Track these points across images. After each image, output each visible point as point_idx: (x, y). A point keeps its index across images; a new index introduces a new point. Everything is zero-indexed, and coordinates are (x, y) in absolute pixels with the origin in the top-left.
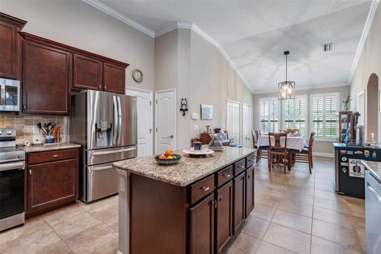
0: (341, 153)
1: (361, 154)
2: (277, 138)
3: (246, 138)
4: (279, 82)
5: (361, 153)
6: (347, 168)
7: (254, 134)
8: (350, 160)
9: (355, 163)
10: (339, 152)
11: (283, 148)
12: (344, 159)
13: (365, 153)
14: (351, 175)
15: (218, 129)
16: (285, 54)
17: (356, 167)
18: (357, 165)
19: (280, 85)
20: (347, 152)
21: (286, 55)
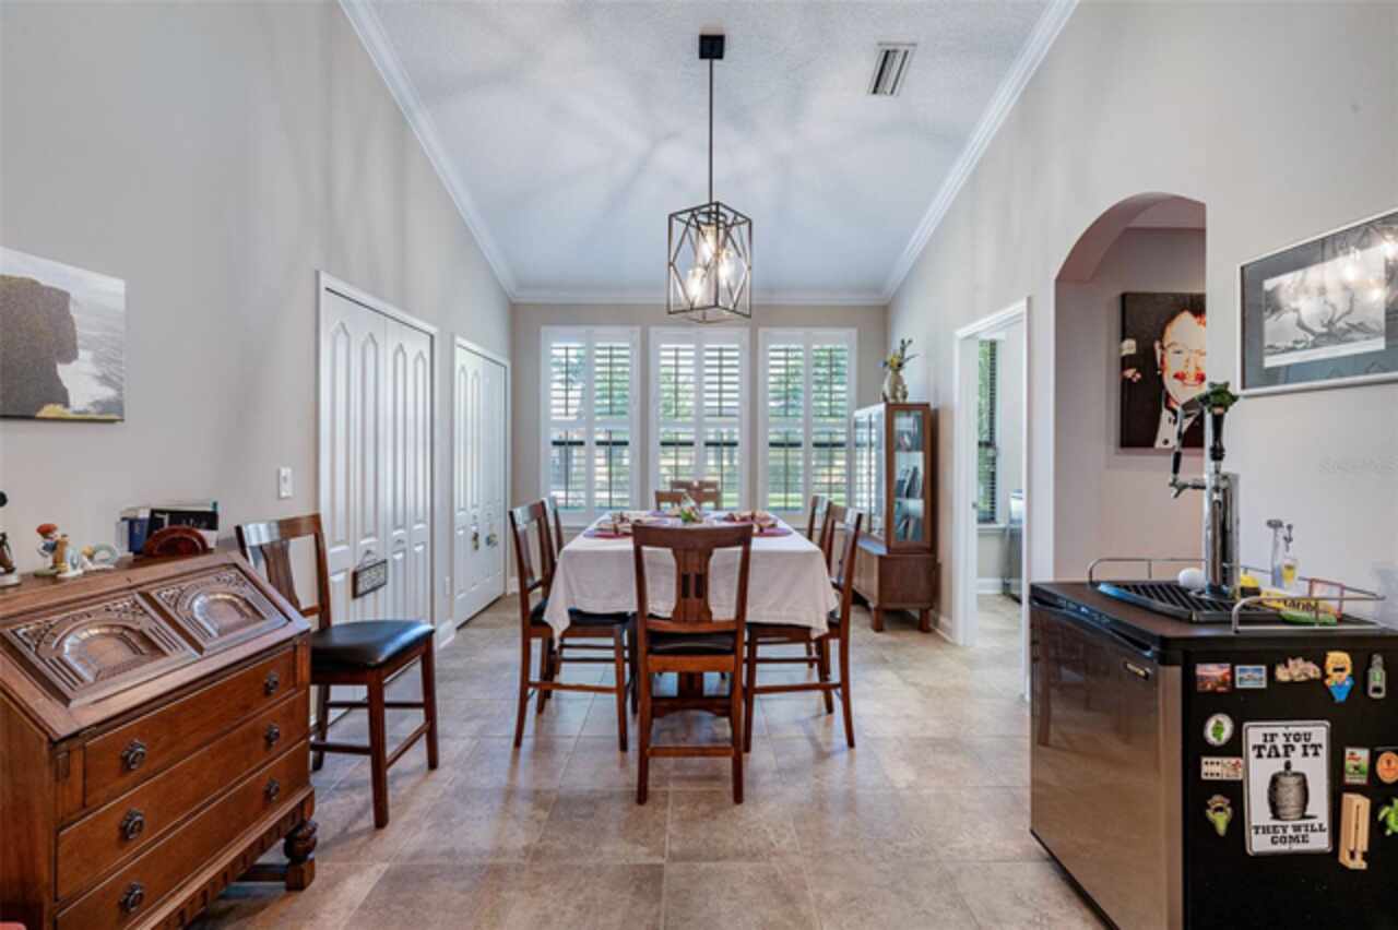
0: (1199, 688)
1: (1311, 682)
2: (694, 559)
3: (476, 537)
4: (672, 212)
5: (1313, 671)
6: (1234, 792)
7: (521, 526)
8: (1255, 734)
9: (1281, 751)
10: (1189, 679)
11: (728, 622)
12: (1218, 729)
13: (1330, 671)
14: (1259, 844)
15: (177, 516)
16: (703, 55)
17: (1283, 780)
18: (1288, 766)
19: (678, 227)
20: (1232, 673)
21: (707, 62)
